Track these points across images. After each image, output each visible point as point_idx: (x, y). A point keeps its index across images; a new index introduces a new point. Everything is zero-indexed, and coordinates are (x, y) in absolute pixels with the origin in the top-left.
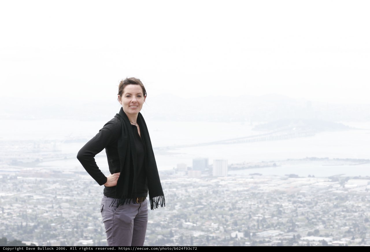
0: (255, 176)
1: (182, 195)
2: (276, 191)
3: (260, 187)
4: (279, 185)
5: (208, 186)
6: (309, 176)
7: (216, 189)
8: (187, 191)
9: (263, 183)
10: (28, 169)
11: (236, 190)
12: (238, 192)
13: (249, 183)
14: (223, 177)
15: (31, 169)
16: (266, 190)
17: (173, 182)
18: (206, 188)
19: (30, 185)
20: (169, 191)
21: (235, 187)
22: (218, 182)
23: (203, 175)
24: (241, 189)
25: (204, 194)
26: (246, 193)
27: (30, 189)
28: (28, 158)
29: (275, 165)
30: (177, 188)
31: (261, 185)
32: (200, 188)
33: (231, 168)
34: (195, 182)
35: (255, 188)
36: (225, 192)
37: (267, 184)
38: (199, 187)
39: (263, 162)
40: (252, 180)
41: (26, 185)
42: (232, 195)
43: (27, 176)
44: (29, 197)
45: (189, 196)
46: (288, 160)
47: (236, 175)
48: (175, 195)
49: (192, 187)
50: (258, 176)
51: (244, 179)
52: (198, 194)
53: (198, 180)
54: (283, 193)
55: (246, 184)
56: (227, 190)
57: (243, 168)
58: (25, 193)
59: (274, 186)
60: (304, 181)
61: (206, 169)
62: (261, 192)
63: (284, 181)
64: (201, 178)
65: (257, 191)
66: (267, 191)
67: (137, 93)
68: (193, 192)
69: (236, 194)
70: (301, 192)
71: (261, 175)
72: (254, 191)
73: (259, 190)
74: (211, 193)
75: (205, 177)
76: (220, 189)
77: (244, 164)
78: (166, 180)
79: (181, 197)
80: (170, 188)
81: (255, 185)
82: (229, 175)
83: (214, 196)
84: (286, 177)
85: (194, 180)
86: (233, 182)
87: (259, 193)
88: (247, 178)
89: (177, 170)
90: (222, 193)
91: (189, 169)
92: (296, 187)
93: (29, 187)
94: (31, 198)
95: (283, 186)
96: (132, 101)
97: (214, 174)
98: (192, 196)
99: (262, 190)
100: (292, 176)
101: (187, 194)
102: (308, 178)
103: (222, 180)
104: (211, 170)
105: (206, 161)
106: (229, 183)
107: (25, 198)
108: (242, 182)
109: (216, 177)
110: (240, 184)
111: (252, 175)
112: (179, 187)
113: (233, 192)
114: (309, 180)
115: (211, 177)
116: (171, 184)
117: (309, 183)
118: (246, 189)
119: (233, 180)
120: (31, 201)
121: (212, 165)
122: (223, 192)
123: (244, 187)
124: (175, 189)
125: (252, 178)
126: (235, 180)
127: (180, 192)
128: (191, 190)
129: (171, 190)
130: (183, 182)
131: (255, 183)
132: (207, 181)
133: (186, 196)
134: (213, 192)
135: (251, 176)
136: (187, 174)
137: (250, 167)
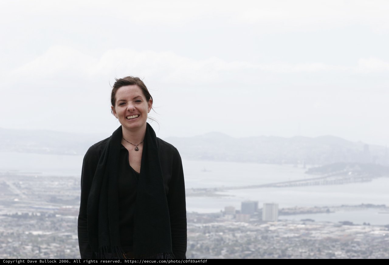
0: (307, 222)
1: (229, 239)
2: (329, 239)
3: (312, 234)
4: (332, 232)
5: (257, 230)
6: (365, 224)
7: (265, 235)
8: (234, 236)
9: (315, 229)
10: (68, 207)
11: (286, 236)
12: (288, 238)
13: (301, 229)
14: (273, 221)
15: (71, 207)
16: (318, 237)
17: (220, 226)
18: (255, 233)
19: (69, 224)
20: (216, 235)
21: (286, 233)
22: (268, 227)
23: (252, 220)
24: (292, 235)
25: (252, 240)
26: (297, 239)
27: (68, 229)
28: (68, 196)
29: (328, 211)
30: (224, 232)
31: (314, 232)
32: (248, 233)
33: (282, 212)
34: (244, 227)
35: (307, 234)
36: (275, 238)
37: (319, 231)
38: (247, 231)
39: (316, 207)
40: (303, 226)
41: (64, 224)
42: (282, 241)
43: (66, 215)
44: (68, 236)
45: (237, 241)
46: (343, 206)
47: (286, 220)
48: (222, 239)
49: (239, 231)
50: (311, 223)
51: (295, 225)
52: (246, 239)
53: (246, 224)
54: (336, 241)
55: (298, 230)
56: (277, 236)
57: (294, 213)
58: (64, 232)
59: (327, 233)
60: (359, 229)
61: (255, 213)
62: (313, 239)
63: (337, 229)
64: (250, 222)
65: (308, 238)
66: (320, 238)
67: (133, 98)
68: (241, 237)
69: (287, 241)
70: (356, 240)
71: (313, 221)
72: (305, 238)
73: (311, 237)
74: (260, 238)
75: (254, 222)
76: (270, 235)
77: (295, 209)
78: (213, 224)
79: (227, 241)
80: (217, 231)
81: (307, 232)
82: (279, 221)
83: (263, 241)
84: (339, 224)
85: (243, 224)
86: (284, 227)
87: (310, 240)
88: (299, 224)
89: (224, 213)
90: (272, 239)
91: (237, 212)
92: (350, 235)
93: (68, 226)
94: (70, 237)
95: (336, 234)
96: (127, 109)
97: (264, 218)
98: (239, 241)
99: (314, 237)
100: (346, 223)
101: (235, 239)
102: (363, 226)
103: (272, 225)
104: (260, 214)
105: (256, 204)
106: (279, 229)
107: (64, 237)
108: (292, 228)
109: (265, 222)
110: (291, 230)
111: (304, 221)
112: (226, 231)
113: (284, 238)
114: (364, 228)
115: (261, 222)
116: (218, 227)
117: (364, 231)
118: (297, 235)
119: (284, 225)
120: (69, 241)
121: (262, 209)
122: (273, 237)
123: (295, 233)
124: (221, 234)
125: (304, 224)
126: (286, 225)
127: (227, 236)
128: (238, 235)
129: (217, 234)
130: (231, 226)
131: (307, 229)
132: (256, 225)
133: (233, 241)
134: (263, 238)
135: (302, 222)
136: (235, 217)
137: (302, 213)
